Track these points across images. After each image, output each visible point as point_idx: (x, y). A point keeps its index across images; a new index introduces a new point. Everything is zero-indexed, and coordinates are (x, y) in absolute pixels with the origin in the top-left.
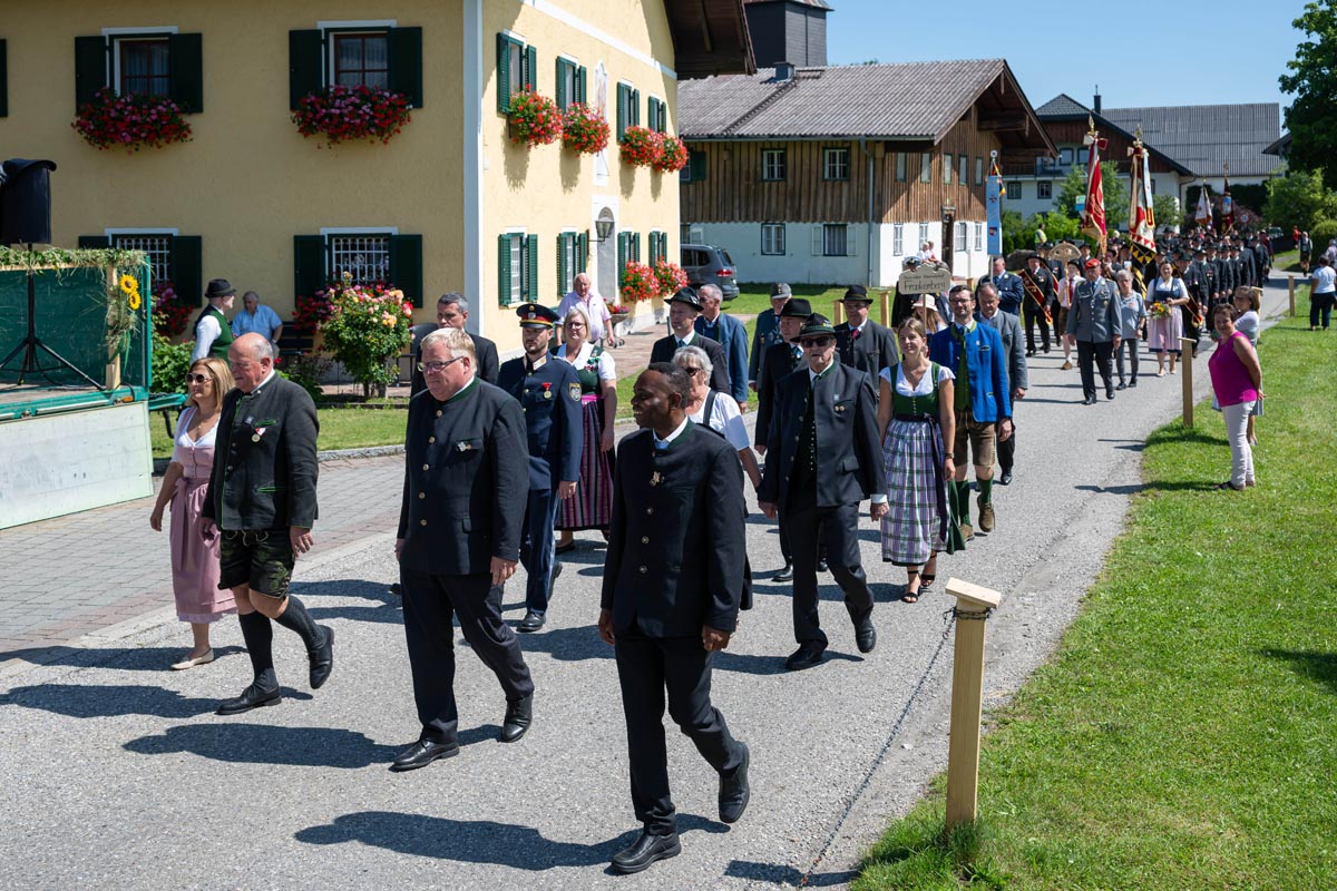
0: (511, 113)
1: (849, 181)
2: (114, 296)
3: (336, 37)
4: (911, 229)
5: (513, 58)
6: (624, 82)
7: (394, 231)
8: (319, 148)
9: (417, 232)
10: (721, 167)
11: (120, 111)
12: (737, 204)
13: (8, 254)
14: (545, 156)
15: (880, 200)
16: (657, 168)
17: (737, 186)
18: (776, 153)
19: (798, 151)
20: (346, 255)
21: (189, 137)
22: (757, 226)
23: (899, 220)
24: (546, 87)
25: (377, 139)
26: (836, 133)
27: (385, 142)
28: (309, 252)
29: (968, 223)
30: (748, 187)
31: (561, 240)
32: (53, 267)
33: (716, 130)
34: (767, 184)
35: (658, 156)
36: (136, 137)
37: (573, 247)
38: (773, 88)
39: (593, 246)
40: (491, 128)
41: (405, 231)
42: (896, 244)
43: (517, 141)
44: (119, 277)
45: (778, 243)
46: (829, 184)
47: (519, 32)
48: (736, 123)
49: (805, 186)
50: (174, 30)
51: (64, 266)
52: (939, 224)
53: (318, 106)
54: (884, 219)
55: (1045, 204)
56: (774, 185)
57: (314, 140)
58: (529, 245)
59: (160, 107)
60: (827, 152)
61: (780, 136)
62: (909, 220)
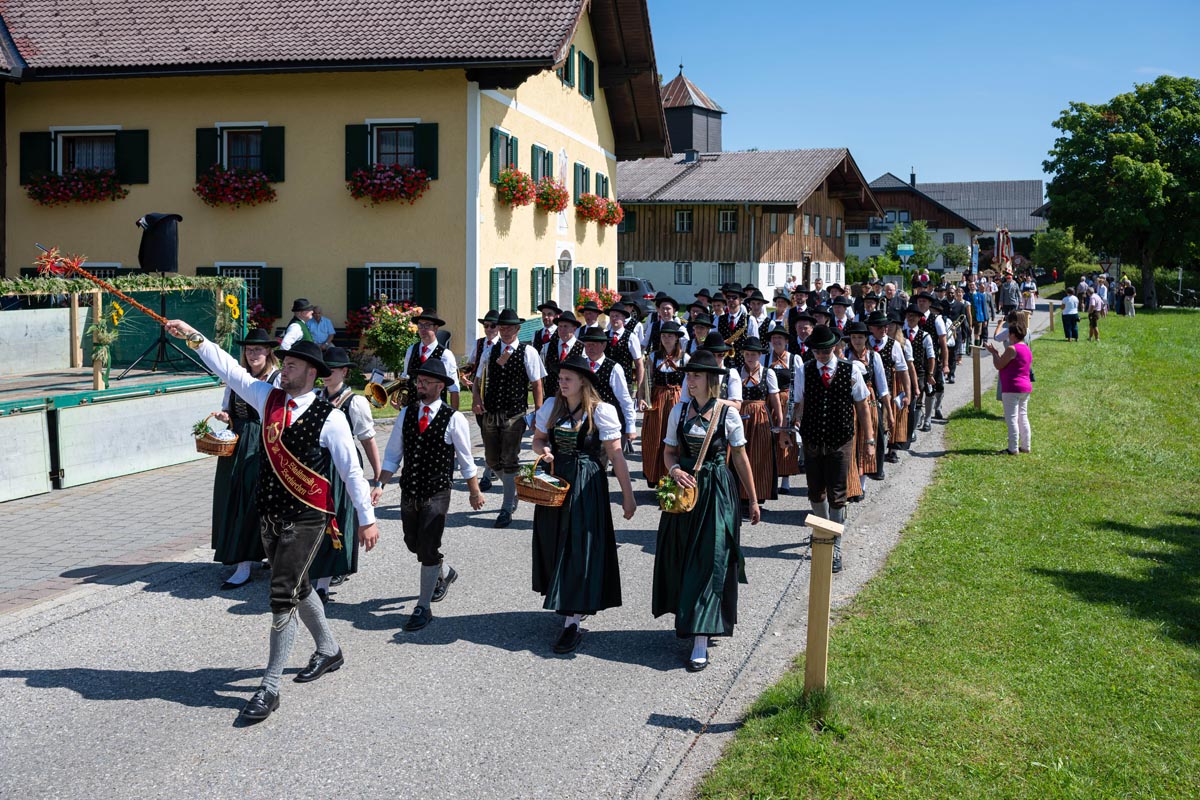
0: (500, 184)
1: (737, 233)
2: (221, 309)
3: (379, 130)
4: (780, 267)
5: (502, 146)
6: (578, 162)
7: (417, 265)
8: (365, 207)
9: (433, 267)
10: (647, 222)
11: (227, 180)
12: (657, 248)
13: (147, 279)
14: (524, 214)
15: (758, 247)
16: (602, 223)
17: (657, 236)
18: (685, 213)
19: (701, 212)
20: (383, 282)
21: (275, 198)
22: (671, 264)
23: (772, 260)
24: (524, 166)
25: (405, 201)
26: (727, 199)
27: (412, 204)
28: (357, 279)
29: (821, 263)
30: (665, 237)
31: (534, 273)
32: (179, 289)
33: (644, 197)
34: (679, 235)
35: (602, 215)
36: (238, 198)
37: (542, 277)
38: (683, 167)
39: (556, 277)
40: (485, 194)
41: (425, 266)
42: (769, 277)
43: (504, 203)
44: (224, 296)
45: (687, 276)
46: (723, 235)
47: (506, 127)
48: (657, 192)
49: (706, 237)
50: (265, 124)
51: (186, 288)
52: (801, 264)
53: (365, 179)
54: (761, 260)
55: (876, 250)
56: (684, 235)
57: (362, 201)
58: (511, 276)
59: (255, 178)
60: (721, 212)
61: (688, 201)
62: (779, 261)
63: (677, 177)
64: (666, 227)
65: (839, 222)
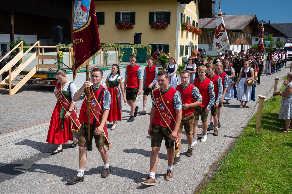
0: (183, 26)
2: (148, 51)
3: (157, 13)
4: (236, 46)
5: (183, 16)
6: (193, 19)
8: (154, 30)
9: (169, 44)
11: (123, 24)
14: (185, 32)
15: (231, 41)
16: (196, 34)
17: (204, 38)
20: (157, 48)
21: (133, 28)
22: (207, 45)
23: (234, 45)
24: (186, 21)
27: (164, 30)
29: (246, 46)
30: (206, 38)
31: (186, 46)
33: (201, 27)
34: (209, 37)
36: (126, 28)
39: (189, 47)
41: (166, 44)
42: (233, 49)
44: (148, 49)
45: (211, 48)
47: (184, 14)
48: (204, 26)
50: (131, 11)
54: (231, 44)
56: (211, 38)
58: (183, 47)
59: (129, 24)
61: (213, 28)
62: (235, 44)
63: (209, 22)
64: (206, 35)
65: (251, 35)
